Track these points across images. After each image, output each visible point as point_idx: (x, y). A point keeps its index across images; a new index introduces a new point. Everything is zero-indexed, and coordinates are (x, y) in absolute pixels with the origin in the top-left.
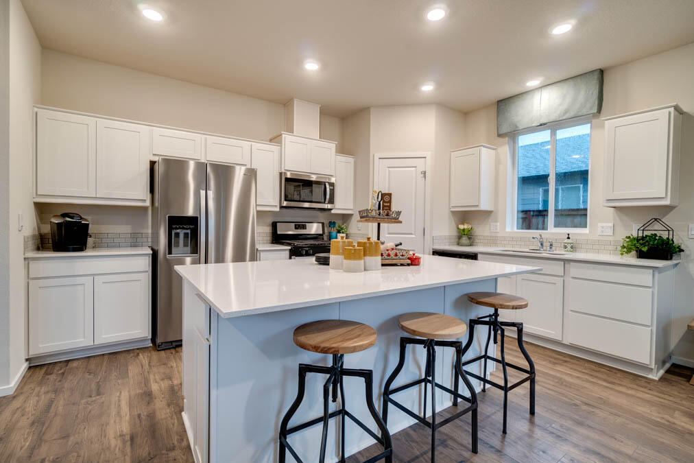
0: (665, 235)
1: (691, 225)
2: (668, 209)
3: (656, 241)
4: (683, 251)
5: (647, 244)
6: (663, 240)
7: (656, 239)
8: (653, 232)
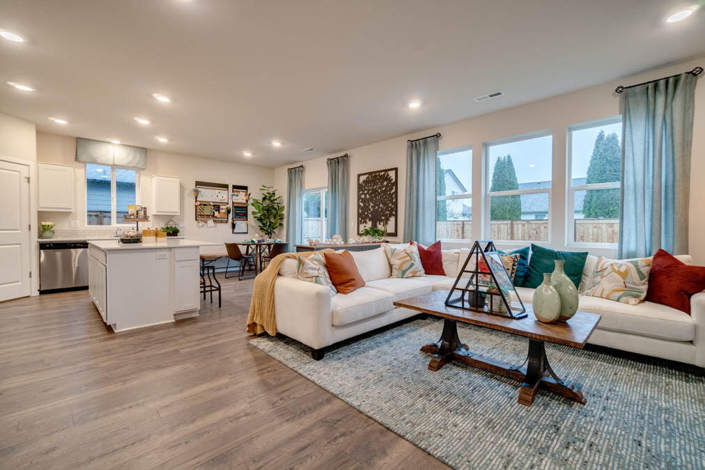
4: (181, 232)
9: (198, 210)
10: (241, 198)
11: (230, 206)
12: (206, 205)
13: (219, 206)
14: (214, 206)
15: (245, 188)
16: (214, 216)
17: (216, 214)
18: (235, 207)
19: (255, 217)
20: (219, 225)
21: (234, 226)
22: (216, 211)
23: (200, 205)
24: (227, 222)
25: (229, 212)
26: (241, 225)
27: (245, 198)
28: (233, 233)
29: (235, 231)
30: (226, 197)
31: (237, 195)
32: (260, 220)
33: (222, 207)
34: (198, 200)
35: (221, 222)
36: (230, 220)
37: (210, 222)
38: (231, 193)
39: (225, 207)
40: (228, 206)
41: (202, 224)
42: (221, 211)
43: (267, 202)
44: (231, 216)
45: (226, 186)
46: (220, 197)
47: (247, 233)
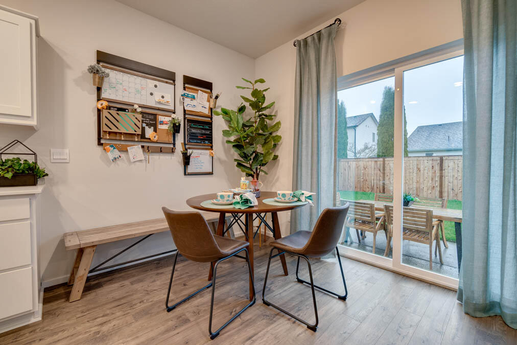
0: (31, 159)
1: (52, 150)
2: (31, 130)
3: (22, 166)
4: (47, 175)
5: (10, 169)
6: (29, 165)
7: (21, 164)
8: (16, 156)
9: (104, 121)
10: (200, 103)
11: (179, 116)
12: (124, 110)
13: (155, 115)
14: (142, 113)
15: (207, 86)
16: (143, 136)
17: (149, 132)
18: (190, 121)
19: (229, 142)
20: (156, 158)
21: (186, 160)
22: (149, 125)
23: (109, 108)
24: (172, 151)
25: (176, 128)
26: (201, 158)
27: (207, 105)
28: (185, 174)
29: (190, 169)
30: (169, 98)
31: (193, 98)
32: (238, 146)
33: (161, 118)
34: (103, 95)
35: (161, 151)
36: (179, 148)
37: (135, 150)
38: (180, 90)
39: (167, 119)
40: (173, 116)
41: (113, 153)
42: (160, 127)
43: (250, 113)
44: (180, 138)
45: (169, 77)
46: (157, 97)
47: (211, 174)
